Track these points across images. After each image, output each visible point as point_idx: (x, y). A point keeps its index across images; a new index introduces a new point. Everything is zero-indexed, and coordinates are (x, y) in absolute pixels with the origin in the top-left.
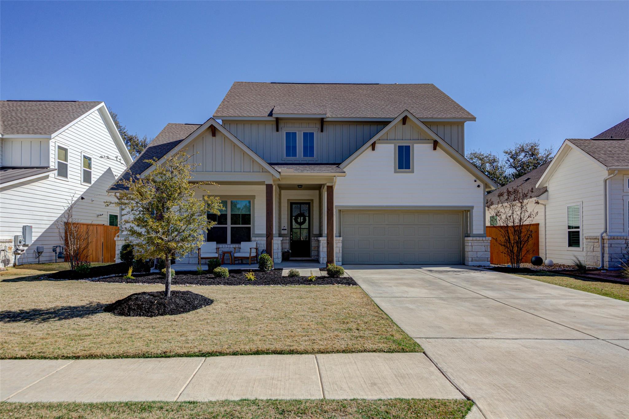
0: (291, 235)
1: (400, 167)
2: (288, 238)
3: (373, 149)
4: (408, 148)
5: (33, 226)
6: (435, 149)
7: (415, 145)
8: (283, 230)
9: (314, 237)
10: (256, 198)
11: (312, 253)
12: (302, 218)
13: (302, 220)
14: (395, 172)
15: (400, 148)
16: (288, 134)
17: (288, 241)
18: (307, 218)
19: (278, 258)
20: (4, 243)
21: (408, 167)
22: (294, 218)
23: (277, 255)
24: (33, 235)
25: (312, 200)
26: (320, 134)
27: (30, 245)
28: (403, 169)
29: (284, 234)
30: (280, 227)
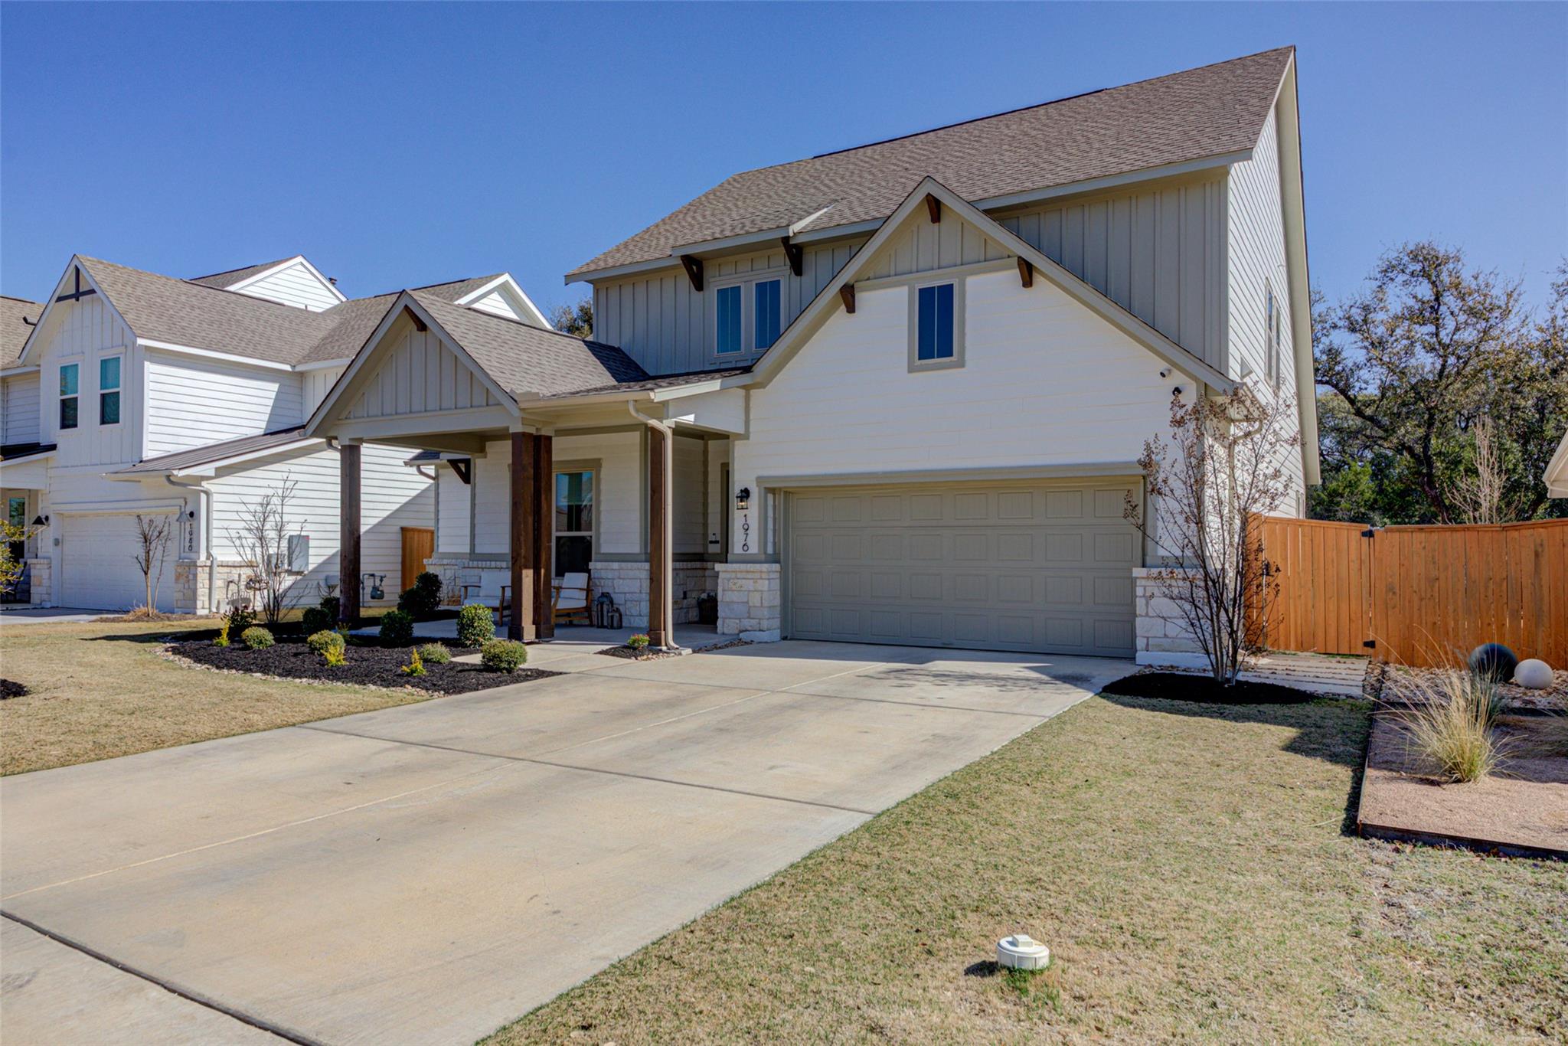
1: (925, 352)
3: (851, 309)
4: (947, 291)
5: (312, 535)
6: (1028, 282)
7: (970, 281)
8: (711, 542)
14: (912, 369)
15: (926, 295)
16: (722, 293)
19: (641, 615)
20: (238, 569)
21: (946, 350)
24: (310, 553)
26: (796, 279)
27: (306, 572)
28: (934, 358)
29: (715, 554)
30: (705, 535)
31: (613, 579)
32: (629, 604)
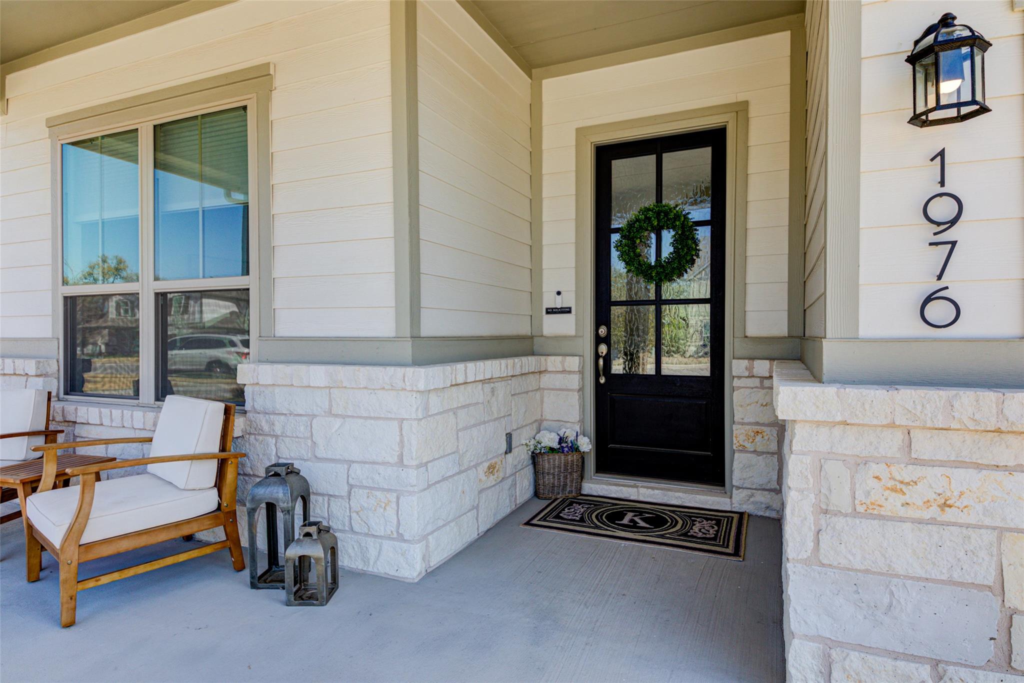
0: (598, 340)
2: (573, 363)
8: (550, 311)
9: (752, 359)
10: (278, 81)
11: (736, 465)
12: (668, 236)
13: (667, 250)
17: (574, 381)
18: (704, 235)
19: (401, 538)
22: (615, 237)
23: (391, 512)
25: (741, 109)
29: (557, 338)
30: (535, 294)
31: (314, 416)
32: (360, 498)
